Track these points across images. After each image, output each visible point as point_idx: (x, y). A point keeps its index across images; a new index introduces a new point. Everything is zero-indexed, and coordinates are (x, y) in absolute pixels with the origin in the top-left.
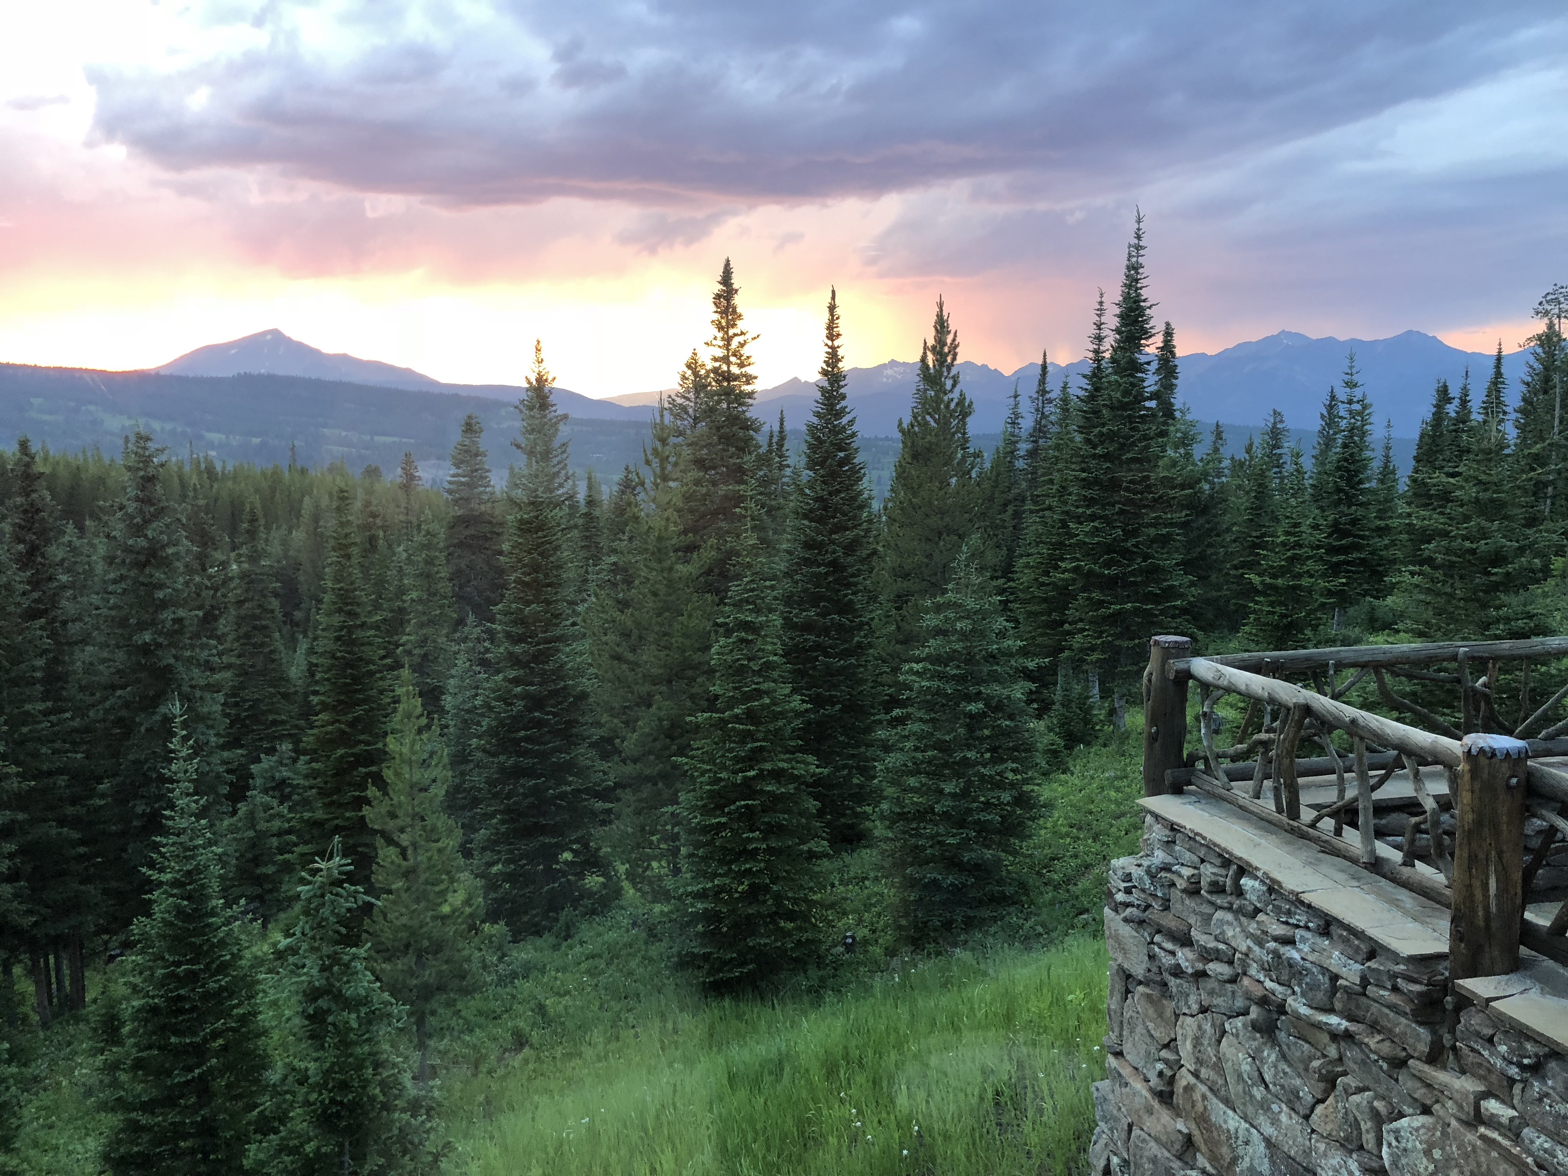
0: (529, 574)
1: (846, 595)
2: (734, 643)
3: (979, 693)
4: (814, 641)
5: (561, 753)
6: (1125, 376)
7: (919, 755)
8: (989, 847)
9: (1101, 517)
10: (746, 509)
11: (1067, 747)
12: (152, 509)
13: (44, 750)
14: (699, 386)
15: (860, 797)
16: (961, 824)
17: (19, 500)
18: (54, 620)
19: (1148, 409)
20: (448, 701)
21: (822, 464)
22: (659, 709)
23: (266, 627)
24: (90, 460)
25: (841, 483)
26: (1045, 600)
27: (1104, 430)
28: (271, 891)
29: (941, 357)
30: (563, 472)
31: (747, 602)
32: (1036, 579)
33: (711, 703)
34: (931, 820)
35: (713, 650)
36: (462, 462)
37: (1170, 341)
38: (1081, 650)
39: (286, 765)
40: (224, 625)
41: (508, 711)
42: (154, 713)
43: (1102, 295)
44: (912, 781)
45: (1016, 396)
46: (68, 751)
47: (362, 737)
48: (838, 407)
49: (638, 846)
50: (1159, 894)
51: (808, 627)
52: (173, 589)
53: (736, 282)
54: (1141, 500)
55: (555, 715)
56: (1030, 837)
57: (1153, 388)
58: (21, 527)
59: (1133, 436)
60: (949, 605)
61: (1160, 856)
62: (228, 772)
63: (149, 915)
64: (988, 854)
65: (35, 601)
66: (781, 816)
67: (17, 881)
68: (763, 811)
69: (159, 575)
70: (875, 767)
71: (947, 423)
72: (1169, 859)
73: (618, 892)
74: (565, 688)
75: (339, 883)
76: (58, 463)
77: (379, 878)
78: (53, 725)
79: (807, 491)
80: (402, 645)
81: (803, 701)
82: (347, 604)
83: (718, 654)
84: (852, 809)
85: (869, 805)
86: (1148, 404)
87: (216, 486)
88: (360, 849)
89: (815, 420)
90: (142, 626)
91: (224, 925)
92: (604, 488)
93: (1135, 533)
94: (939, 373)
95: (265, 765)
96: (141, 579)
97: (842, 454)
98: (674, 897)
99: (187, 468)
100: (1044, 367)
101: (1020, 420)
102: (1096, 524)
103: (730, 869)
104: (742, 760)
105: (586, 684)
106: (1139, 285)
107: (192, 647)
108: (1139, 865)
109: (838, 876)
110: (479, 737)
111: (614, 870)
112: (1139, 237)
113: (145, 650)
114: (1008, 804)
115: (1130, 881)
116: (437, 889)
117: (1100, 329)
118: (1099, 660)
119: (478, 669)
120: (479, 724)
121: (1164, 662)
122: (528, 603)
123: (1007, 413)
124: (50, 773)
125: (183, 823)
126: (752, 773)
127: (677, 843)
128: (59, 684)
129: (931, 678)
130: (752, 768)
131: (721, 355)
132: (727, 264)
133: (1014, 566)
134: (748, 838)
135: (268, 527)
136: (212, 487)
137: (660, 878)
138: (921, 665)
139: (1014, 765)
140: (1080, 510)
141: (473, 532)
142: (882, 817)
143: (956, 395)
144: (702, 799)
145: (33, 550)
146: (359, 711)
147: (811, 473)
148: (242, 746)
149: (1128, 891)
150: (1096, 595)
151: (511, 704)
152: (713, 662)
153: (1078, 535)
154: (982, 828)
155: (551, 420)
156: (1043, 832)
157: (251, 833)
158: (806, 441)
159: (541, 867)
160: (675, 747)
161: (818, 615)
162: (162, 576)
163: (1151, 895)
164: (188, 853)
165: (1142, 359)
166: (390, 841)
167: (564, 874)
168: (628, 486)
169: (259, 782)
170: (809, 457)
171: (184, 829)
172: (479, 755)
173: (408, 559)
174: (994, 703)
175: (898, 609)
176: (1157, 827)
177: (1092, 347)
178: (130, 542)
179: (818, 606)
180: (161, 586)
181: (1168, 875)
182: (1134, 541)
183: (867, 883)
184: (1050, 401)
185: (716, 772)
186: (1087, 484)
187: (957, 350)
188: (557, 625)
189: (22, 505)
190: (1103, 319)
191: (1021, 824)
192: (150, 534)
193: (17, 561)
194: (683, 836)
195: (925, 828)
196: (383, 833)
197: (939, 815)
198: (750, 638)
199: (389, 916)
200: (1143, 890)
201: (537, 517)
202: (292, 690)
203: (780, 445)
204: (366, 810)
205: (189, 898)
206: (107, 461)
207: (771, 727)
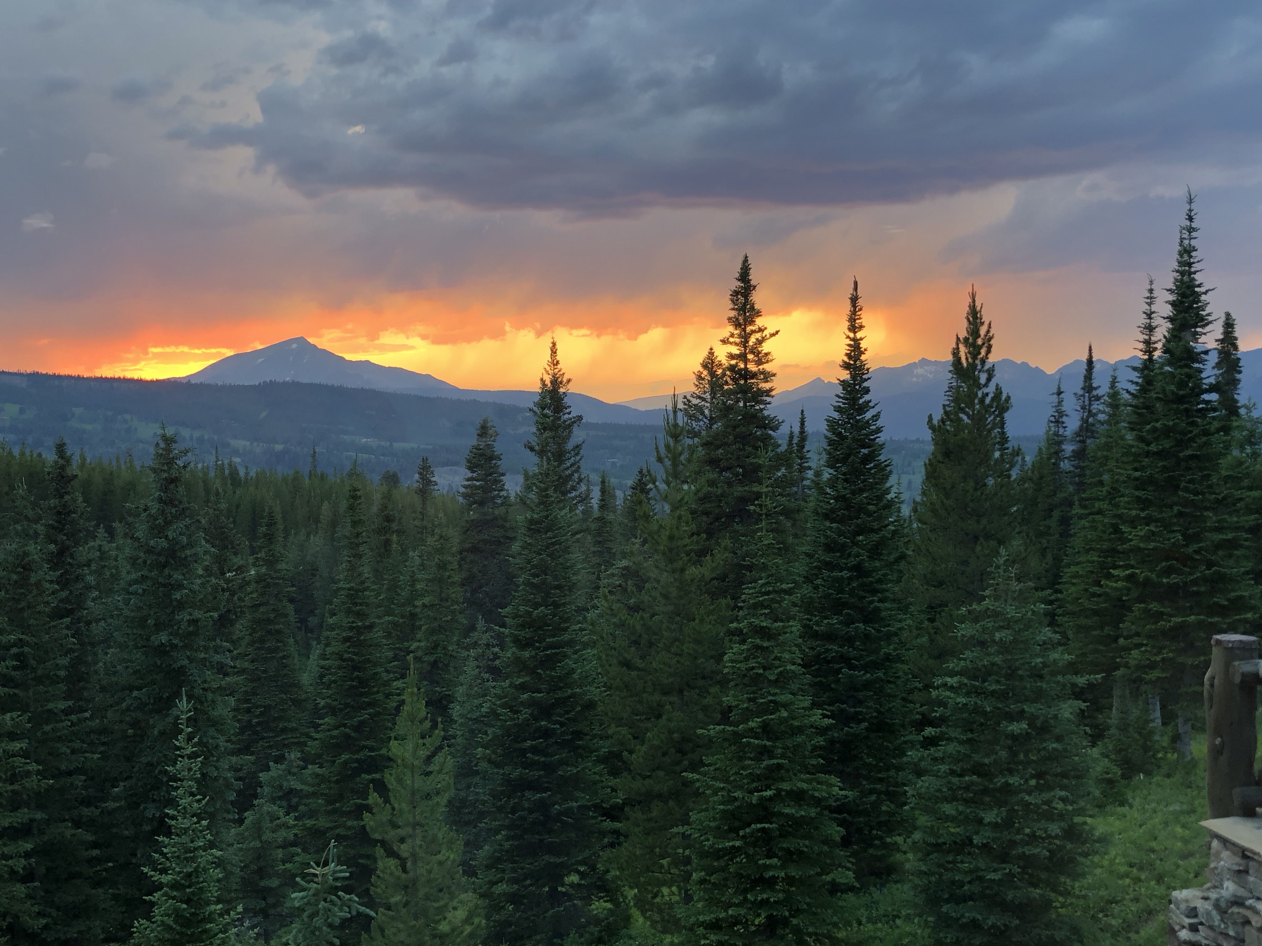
0: (538, 576)
1: (872, 602)
2: (748, 650)
3: (1023, 711)
4: (837, 652)
5: (568, 765)
6: (1180, 367)
7: (955, 780)
8: (1035, 886)
9: (1157, 520)
10: (760, 506)
11: (1123, 776)
12: (173, 510)
13: (64, 749)
14: (716, 384)
15: (889, 826)
16: (1004, 858)
17: (53, 502)
18: (79, 620)
19: (1207, 402)
20: (456, 711)
21: (844, 461)
22: (669, 720)
23: (278, 632)
24: (123, 467)
25: (865, 481)
26: (1096, 613)
27: (1158, 425)
28: (274, 906)
29: (974, 350)
30: (576, 475)
31: (762, 605)
32: (1086, 590)
33: (725, 715)
34: (969, 853)
35: (726, 658)
36: (477, 466)
37: (1231, 332)
38: (1139, 667)
39: (294, 774)
40: (240, 629)
41: (514, 719)
42: (167, 715)
43: (1151, 282)
44: (948, 809)
45: (1059, 393)
46: (86, 752)
47: (368, 743)
48: (861, 401)
49: (648, 869)
50: (1231, 933)
51: (830, 637)
52: (191, 590)
53: (754, 277)
54: (1203, 501)
55: (562, 724)
56: (1083, 875)
57: (1212, 380)
58: (53, 527)
59: (1191, 432)
60: (986, 614)
61: (1230, 888)
62: (238, 779)
63: (149, 918)
64: (1036, 893)
65: (61, 601)
66: (801, 842)
67: (32, 881)
68: (781, 836)
69: (177, 576)
70: (906, 791)
71: (983, 419)
72: (1242, 892)
73: (627, 919)
74: (573, 695)
75: (334, 890)
76: (94, 469)
77: (378, 890)
78: (73, 724)
79: (828, 490)
80: (412, 652)
81: (825, 716)
82: (356, 604)
83: (732, 661)
84: (881, 838)
85: (900, 835)
86: (1206, 397)
87: (238, 492)
88: (361, 861)
89: (836, 415)
90: (159, 627)
91: (221, 932)
92: (619, 494)
93: (1197, 537)
94: (973, 366)
95: (273, 773)
96: (161, 580)
97: (865, 451)
98: (685, 927)
99: (212, 474)
100: (1090, 362)
101: (1064, 419)
102: (1152, 528)
103: (746, 899)
104: (758, 778)
105: (594, 692)
106: (1193, 270)
107: (206, 649)
108: (1206, 899)
109: (866, 914)
110: (485, 747)
111: (622, 895)
112: (1190, 219)
113: (162, 651)
114: (1057, 837)
115: (1196, 916)
116: (436, 905)
117: (1150, 318)
118: (1158, 678)
119: (487, 676)
120: (486, 733)
121: (1227, 665)
122: (536, 606)
123: (1051, 411)
124: (70, 774)
125: (186, 823)
126: (769, 793)
127: (689, 868)
128: (82, 684)
129: (968, 694)
130: (768, 787)
131: (738, 352)
132: (746, 260)
133: (1061, 577)
134: (765, 865)
135: (286, 531)
136: (234, 492)
137: (671, 905)
138: (956, 679)
139: (1063, 793)
140: (1134, 513)
141: (486, 537)
142: (915, 846)
143: (991, 389)
144: (715, 819)
145: (62, 552)
146: (364, 715)
147: (831, 471)
148: (252, 754)
149: (1194, 928)
150: (1154, 606)
151: (517, 712)
152: (726, 671)
153: (1131, 540)
154: (1027, 861)
155: (565, 421)
156: (1098, 871)
157: (258, 844)
158: (826, 437)
159: (547, 889)
160: (686, 763)
161: (840, 623)
162: (181, 577)
163: (1221, 933)
164: (188, 855)
165: (1199, 348)
166: (391, 853)
167: (570, 897)
168: (641, 487)
169: (266, 790)
170: (830, 454)
171: (186, 830)
172: (483, 765)
173: (422, 565)
174: (1039, 723)
175: (931, 620)
176: (1225, 854)
177: (1143, 337)
178: (152, 543)
179: (841, 614)
180: (180, 586)
181: (1241, 910)
182: (1196, 546)
183: (898, 921)
184: (1098, 398)
185: (730, 791)
186: (1141, 484)
187: (992, 342)
188: (566, 629)
189: (55, 507)
190: (1154, 308)
191: (1072, 860)
192: (171, 535)
193: (49, 561)
194: (695, 860)
195: (962, 862)
196: (383, 843)
197: (978, 848)
198: (765, 644)
199: (387, 931)
200: (1211, 928)
201: (547, 517)
202: (304, 696)
203: (801, 445)
204: (368, 819)
205: (188, 902)
206: (138, 468)
207: (789, 743)
